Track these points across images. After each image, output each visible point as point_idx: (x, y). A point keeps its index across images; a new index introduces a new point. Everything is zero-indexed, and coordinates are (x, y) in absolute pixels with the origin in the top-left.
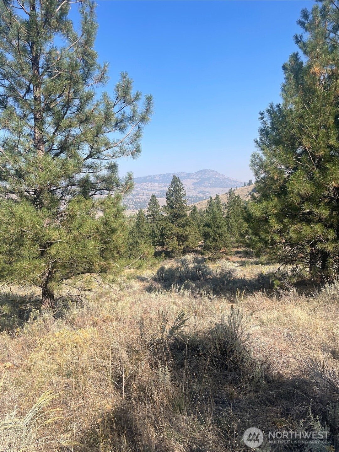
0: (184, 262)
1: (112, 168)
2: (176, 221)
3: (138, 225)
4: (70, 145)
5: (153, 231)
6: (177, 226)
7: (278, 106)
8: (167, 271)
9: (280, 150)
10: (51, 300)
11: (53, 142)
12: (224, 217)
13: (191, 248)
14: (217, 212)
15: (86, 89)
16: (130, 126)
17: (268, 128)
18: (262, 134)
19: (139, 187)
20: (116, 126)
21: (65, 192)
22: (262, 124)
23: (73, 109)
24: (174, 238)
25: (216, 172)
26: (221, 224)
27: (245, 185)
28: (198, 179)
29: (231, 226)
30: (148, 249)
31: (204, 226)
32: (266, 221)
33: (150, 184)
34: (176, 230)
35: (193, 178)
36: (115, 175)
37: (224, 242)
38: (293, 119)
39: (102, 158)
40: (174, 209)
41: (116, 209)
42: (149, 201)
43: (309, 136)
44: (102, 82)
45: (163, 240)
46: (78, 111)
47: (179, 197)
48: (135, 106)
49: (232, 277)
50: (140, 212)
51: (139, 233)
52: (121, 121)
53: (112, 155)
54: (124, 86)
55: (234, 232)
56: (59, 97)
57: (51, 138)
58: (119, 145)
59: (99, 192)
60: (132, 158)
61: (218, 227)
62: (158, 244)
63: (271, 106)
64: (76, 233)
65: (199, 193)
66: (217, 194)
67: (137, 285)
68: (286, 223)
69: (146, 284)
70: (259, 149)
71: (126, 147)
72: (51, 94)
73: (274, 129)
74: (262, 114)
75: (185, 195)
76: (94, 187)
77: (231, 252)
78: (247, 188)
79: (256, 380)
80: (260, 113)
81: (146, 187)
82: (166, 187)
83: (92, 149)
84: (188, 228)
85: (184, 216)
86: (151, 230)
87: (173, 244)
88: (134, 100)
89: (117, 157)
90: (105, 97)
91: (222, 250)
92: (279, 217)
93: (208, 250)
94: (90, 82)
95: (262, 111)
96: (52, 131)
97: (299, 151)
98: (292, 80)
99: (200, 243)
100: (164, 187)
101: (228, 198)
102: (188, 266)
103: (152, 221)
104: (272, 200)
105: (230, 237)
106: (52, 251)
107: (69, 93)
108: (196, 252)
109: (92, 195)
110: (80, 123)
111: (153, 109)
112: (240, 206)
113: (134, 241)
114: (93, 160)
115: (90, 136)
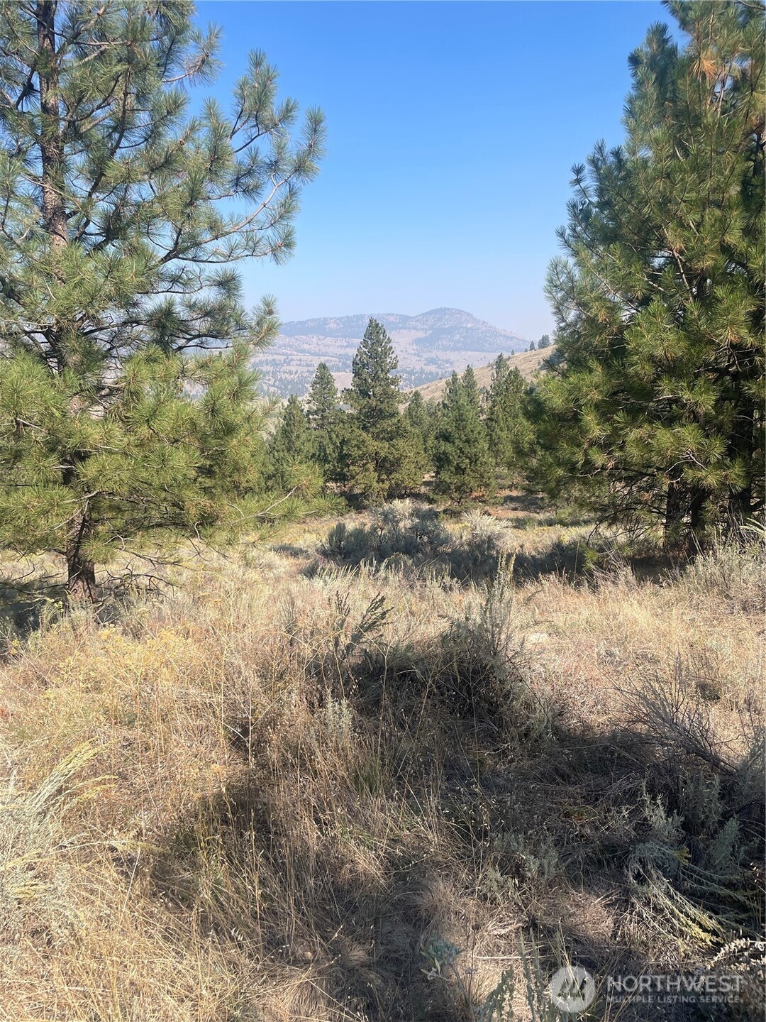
0: (388, 518)
1: (227, 284)
2: (374, 425)
3: (286, 432)
4: (128, 225)
5: (322, 448)
6: (376, 437)
7: (617, 154)
8: (351, 535)
9: (615, 256)
10: (88, 584)
11: (87, 215)
12: (482, 418)
13: (405, 488)
14: (468, 407)
15: (164, 89)
16: (269, 185)
17: (591, 206)
18: (575, 216)
19: (291, 346)
20: (237, 185)
21: (117, 339)
22: (577, 195)
23: (136, 136)
24: (369, 465)
25: (469, 315)
26: (475, 435)
27: (532, 347)
28: (426, 330)
29: (496, 441)
30: (307, 475)
31: (437, 438)
32: (576, 418)
33: (315, 340)
34: (373, 445)
35: (415, 328)
36: (233, 304)
37: (481, 475)
38: (649, 181)
39: (205, 259)
40: (370, 398)
41: (236, 378)
42: (312, 378)
43: (682, 225)
44: (203, 72)
45: (342, 469)
46: (146, 140)
47: (382, 370)
48: (281, 135)
49: (494, 548)
50: (291, 403)
51: (289, 451)
52: (250, 173)
53: (226, 252)
54: (256, 85)
55: (504, 453)
56: (99, 107)
57: (83, 206)
58: (244, 229)
59: (196, 341)
60: (274, 263)
61: (468, 441)
62: (331, 479)
63: (600, 149)
64: (144, 431)
65: (429, 362)
66: (468, 366)
67: (284, 564)
68: (619, 422)
69: (303, 562)
70: (567, 251)
71: (259, 234)
72: (83, 97)
73: (603, 205)
74: (578, 171)
75: (394, 367)
76: (183, 327)
77: (496, 497)
78: (536, 355)
79: (534, 735)
80: (573, 168)
81: (306, 347)
82: (351, 347)
83: (179, 234)
84: (400, 443)
85: (392, 415)
86: (317, 444)
87: (366, 478)
88: (279, 121)
89: (238, 258)
90: (211, 112)
91: (475, 494)
92: (605, 410)
93: (443, 493)
94: (177, 72)
95: (578, 163)
96: (84, 188)
97: (657, 262)
98: (651, 90)
99: (427, 477)
100: (347, 346)
101: (493, 375)
102: (397, 526)
103: (318, 425)
104: (591, 371)
105: (494, 464)
106: (89, 470)
107: (126, 94)
108: (417, 496)
109: (180, 348)
110: (153, 170)
111: (327, 143)
112: (518, 395)
113: (276, 470)
114: (182, 263)
115: (174, 203)
